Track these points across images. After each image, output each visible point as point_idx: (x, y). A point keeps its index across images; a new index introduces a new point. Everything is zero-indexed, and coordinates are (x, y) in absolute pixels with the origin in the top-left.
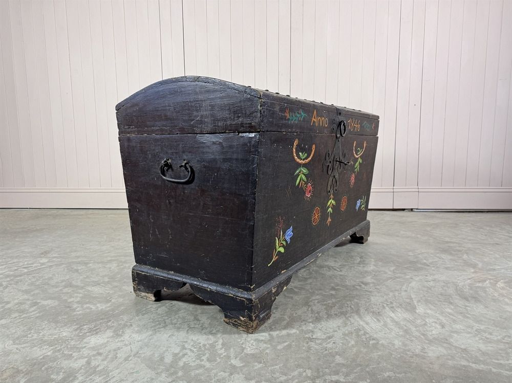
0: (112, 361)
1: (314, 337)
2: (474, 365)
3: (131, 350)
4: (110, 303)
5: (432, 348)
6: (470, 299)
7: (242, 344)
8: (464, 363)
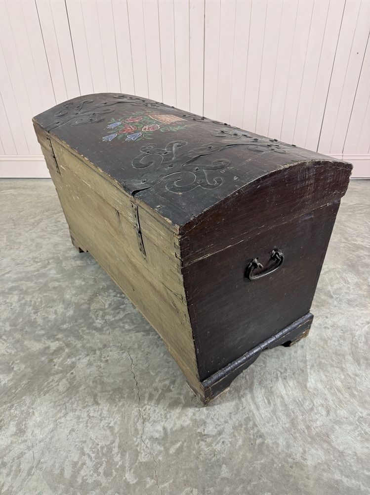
0: (17, 476)
1: (206, 432)
2: (345, 480)
3: (34, 458)
4: (12, 374)
5: (313, 451)
6: (362, 361)
7: (137, 446)
8: (338, 476)
